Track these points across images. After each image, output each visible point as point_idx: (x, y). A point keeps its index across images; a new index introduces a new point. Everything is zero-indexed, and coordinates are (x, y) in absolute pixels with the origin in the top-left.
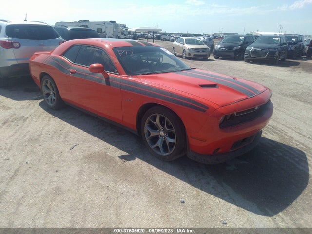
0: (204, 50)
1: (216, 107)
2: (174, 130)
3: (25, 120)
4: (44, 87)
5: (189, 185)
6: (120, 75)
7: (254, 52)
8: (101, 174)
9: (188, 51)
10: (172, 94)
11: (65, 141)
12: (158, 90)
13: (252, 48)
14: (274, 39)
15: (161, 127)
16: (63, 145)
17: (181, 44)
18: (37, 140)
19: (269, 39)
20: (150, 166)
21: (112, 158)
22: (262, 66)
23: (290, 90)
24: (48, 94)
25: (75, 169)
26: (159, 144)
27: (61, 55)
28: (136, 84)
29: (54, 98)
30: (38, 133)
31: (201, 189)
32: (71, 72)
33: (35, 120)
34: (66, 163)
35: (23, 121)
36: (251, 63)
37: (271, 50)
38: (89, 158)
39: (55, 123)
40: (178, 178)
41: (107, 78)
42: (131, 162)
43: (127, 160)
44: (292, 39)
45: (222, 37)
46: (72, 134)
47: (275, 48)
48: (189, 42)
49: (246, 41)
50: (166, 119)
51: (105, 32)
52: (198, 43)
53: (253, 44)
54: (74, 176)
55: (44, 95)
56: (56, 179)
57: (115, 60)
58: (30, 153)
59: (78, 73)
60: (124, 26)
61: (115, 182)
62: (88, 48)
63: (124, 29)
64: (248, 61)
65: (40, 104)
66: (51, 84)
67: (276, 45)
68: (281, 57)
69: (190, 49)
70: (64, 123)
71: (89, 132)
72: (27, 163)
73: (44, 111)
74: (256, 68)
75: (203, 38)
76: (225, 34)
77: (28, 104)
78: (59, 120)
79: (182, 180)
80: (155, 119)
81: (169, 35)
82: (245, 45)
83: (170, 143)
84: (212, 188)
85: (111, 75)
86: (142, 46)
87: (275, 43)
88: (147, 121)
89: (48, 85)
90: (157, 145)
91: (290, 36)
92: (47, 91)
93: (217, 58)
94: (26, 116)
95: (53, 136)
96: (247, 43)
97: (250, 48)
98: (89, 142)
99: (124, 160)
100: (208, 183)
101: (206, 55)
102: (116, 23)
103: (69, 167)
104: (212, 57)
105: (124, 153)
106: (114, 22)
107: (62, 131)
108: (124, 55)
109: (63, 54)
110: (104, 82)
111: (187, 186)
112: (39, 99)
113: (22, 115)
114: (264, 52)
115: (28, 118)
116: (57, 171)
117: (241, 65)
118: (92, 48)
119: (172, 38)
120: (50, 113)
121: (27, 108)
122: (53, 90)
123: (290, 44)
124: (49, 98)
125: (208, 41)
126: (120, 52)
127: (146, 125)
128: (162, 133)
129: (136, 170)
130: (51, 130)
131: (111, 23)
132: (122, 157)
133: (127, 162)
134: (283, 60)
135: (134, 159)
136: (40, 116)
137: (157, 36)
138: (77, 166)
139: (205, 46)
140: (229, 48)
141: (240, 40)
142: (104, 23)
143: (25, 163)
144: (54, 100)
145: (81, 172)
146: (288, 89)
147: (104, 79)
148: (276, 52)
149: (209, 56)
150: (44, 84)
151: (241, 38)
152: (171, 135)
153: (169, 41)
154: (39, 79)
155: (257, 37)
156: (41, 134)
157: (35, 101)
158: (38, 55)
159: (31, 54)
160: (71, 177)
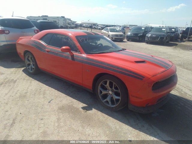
0: (121, 35)
1: (150, 77)
2: (119, 91)
3: (15, 82)
4: (26, 60)
5: (132, 128)
6: (81, 54)
7: (151, 37)
8: (72, 121)
9: (111, 36)
10: (118, 67)
11: (44, 97)
12: (108, 64)
13: (150, 35)
14: (163, 29)
15: (110, 89)
16: (43, 100)
17: (107, 31)
18: (25, 96)
19: (159, 29)
20: (104, 114)
21: (77, 109)
22: (156, 46)
23: (177, 61)
24: (29, 65)
25: (54, 118)
26: (109, 99)
27: (39, 40)
28: (93, 60)
29: (34, 67)
30: (25, 91)
31: (140, 131)
32: (47, 51)
33: (21, 82)
34: (47, 113)
35: (13, 83)
36: (149, 44)
37: (161, 36)
38: (62, 109)
39: (35, 85)
40: (123, 123)
41: (73, 56)
42: (90, 112)
43: (87, 110)
44: (173, 30)
45: (129, 28)
46: (48, 92)
47: (163, 35)
48: (112, 31)
49: (146, 30)
50: (114, 83)
51: (58, 23)
52: (117, 31)
53: (150, 32)
54: (54, 123)
55: (26, 65)
56: (42, 125)
57: (78, 44)
58: (22, 106)
59: (52, 52)
60: (70, 20)
61: (83, 127)
62: (58, 36)
63: (70, 21)
64: (147, 43)
65: (23, 71)
66: (31, 58)
67: (164, 33)
68: (167, 41)
69: (112, 35)
70: (41, 84)
71: (58, 90)
72: (21, 113)
73: (27, 75)
74: (153, 47)
75: (119, 28)
76: (130, 25)
77: (15, 70)
78: (37, 82)
79: (126, 124)
80: (106, 83)
81: (97, 26)
82: (145, 33)
83: (116, 99)
84: (147, 129)
85: (75, 54)
86: (93, 35)
87: (163, 32)
88: (100, 84)
89: (30, 59)
90: (107, 100)
91: (171, 28)
92: (28, 62)
93: (128, 40)
94: (15, 80)
95: (35, 94)
96: (146, 32)
97: (149, 35)
98: (60, 97)
99: (85, 110)
100: (143, 126)
101: (122, 39)
102: (65, 17)
103: (50, 116)
104: (125, 40)
105: (85, 105)
106: (63, 17)
107: (41, 90)
108: (83, 41)
109: (41, 39)
110: (70, 58)
111: (130, 128)
112: (22, 67)
113: (12, 78)
114: (157, 37)
115: (16, 81)
116: (42, 119)
117: (143, 45)
118: (61, 36)
119: (99, 27)
120: (31, 77)
121: (15, 73)
122: (33, 62)
123: (171, 32)
124: (30, 67)
125: (122, 30)
126: (81, 39)
127: (99, 87)
128: (110, 92)
129: (94, 117)
130: (33, 90)
131: (62, 18)
132: (84, 108)
133: (88, 112)
134: (168, 42)
135: (92, 109)
136: (24, 79)
137: (90, 26)
138: (55, 115)
139: (121, 33)
140: (136, 35)
141: (142, 30)
142: (58, 17)
143: (19, 114)
144: (33, 68)
145: (59, 119)
146: (175, 60)
147: (70, 56)
148: (164, 37)
149: (124, 39)
150: (26, 58)
151: (143, 28)
152: (117, 94)
153: (97, 29)
154: (23, 54)
155: (152, 28)
156: (27, 92)
157: (19, 69)
158: (21, 39)
159: (17, 38)
160: (52, 124)
